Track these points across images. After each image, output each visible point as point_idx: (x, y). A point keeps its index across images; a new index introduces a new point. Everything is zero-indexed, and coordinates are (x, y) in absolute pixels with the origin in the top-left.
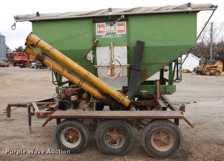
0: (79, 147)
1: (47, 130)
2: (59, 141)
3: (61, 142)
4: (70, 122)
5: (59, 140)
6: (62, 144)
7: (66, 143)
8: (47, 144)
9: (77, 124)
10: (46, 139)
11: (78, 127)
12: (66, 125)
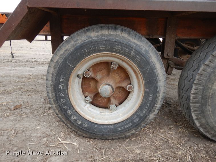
0: (132, 122)
1: (31, 80)
2: (63, 101)
3: (71, 106)
4: (106, 32)
5: (63, 98)
6: (76, 113)
7: (86, 108)
8: (28, 111)
9: (136, 41)
10: (25, 97)
11: (138, 53)
12: (91, 43)
